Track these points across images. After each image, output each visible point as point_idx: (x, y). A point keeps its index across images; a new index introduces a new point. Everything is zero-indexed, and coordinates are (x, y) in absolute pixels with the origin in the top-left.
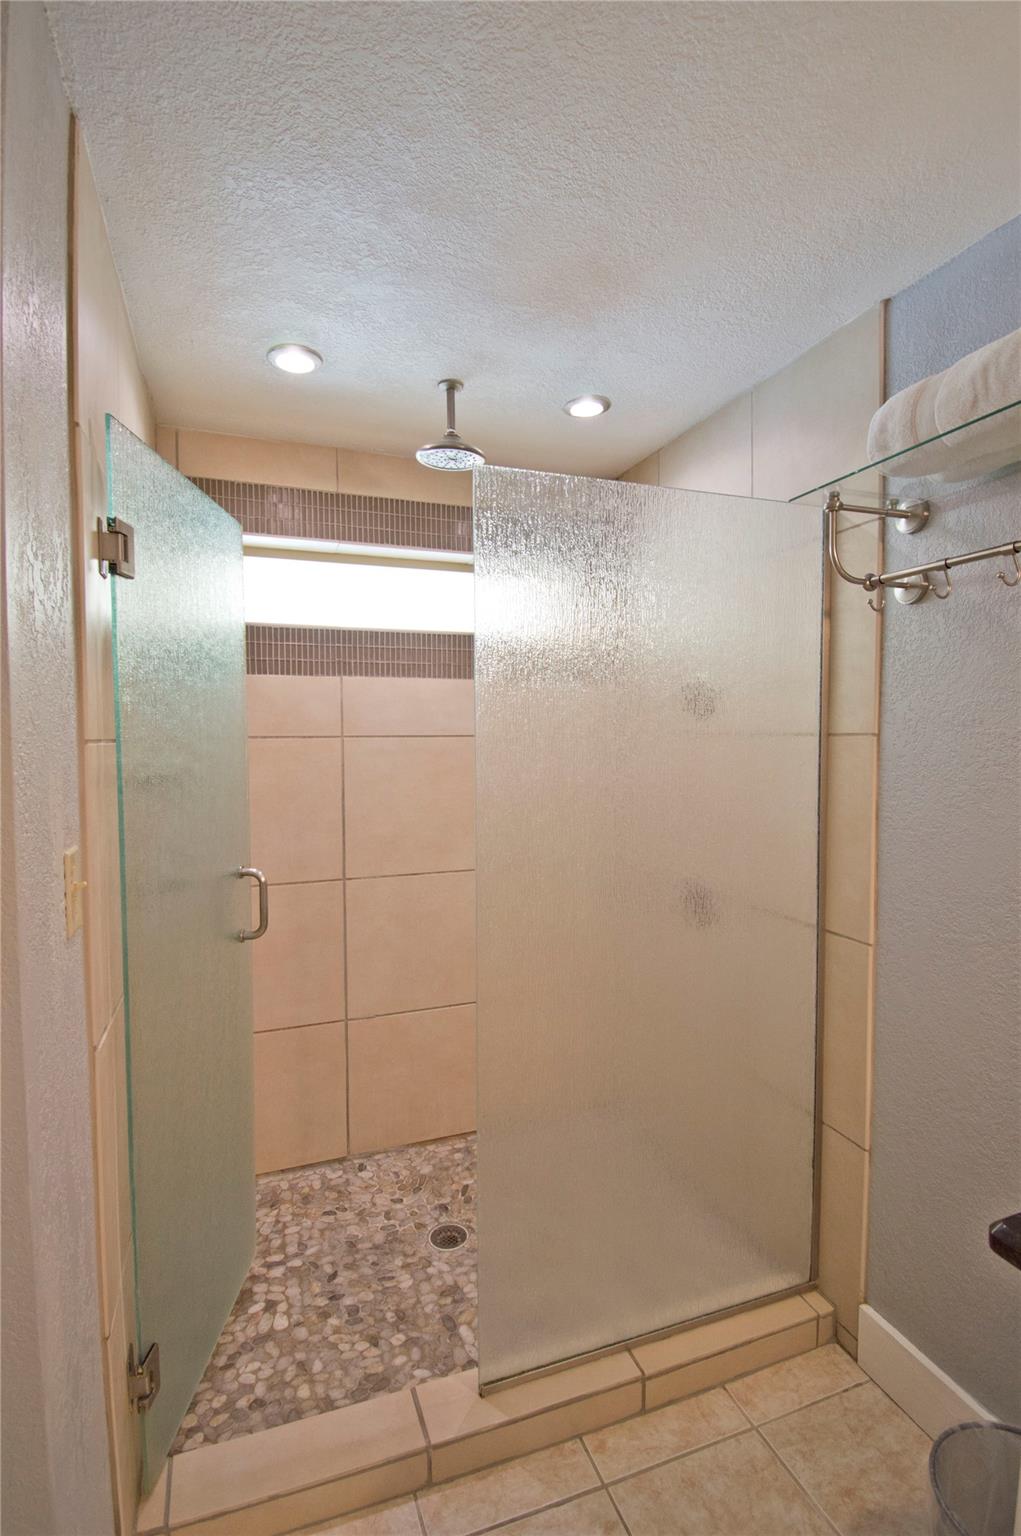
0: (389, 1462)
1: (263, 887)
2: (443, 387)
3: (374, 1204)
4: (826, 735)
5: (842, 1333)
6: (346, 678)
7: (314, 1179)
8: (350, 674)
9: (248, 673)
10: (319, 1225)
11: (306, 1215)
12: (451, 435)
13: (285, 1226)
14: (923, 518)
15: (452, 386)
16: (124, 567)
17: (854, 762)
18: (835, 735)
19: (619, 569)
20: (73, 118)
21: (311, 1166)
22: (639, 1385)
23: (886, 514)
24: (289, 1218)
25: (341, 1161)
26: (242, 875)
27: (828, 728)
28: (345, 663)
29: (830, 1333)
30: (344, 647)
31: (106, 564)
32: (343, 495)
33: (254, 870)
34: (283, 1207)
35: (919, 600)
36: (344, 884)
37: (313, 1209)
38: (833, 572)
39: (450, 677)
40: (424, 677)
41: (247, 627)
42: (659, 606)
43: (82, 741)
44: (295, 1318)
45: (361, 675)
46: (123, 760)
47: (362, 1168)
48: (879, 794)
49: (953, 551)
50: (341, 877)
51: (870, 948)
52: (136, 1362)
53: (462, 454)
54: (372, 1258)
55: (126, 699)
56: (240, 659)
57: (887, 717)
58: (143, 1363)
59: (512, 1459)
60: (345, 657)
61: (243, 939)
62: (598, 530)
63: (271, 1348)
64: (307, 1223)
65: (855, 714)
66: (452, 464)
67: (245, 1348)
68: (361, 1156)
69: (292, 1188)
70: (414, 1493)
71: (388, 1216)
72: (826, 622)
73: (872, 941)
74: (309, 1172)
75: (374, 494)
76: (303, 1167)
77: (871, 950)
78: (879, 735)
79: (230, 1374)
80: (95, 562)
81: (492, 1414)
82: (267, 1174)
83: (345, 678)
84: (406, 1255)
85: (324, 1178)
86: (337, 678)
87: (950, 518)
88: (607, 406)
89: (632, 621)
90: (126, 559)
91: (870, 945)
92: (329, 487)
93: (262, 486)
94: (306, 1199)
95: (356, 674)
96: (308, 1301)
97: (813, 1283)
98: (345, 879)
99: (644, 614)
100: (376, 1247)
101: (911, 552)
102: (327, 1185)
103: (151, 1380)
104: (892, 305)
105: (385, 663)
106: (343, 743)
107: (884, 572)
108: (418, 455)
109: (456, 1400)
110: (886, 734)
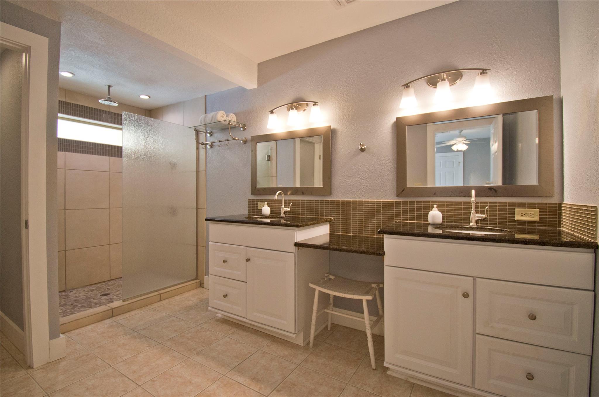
2: (107, 86)
4: (198, 171)
5: (202, 284)
8: (68, 152)
12: (109, 98)
14: (211, 134)
15: (109, 87)
17: (202, 175)
18: (199, 171)
19: (154, 135)
22: (159, 295)
23: (206, 133)
25: (64, 291)
28: (66, 148)
29: (200, 285)
30: (66, 144)
32: (67, 102)
35: (211, 148)
36: (65, 212)
38: (198, 142)
39: (100, 155)
40: (92, 154)
42: (163, 143)
45: (72, 152)
48: (206, 181)
49: (216, 140)
53: (112, 103)
54: (83, 301)
57: (207, 168)
60: (66, 147)
62: (150, 127)
65: (202, 167)
66: (109, 104)
72: (197, 150)
73: (205, 208)
77: (205, 210)
78: (206, 171)
83: (66, 152)
86: (64, 153)
87: (215, 135)
88: (150, 97)
89: (157, 145)
91: (205, 209)
92: (63, 100)
95: (70, 152)
97: (196, 278)
98: (65, 210)
99: (159, 144)
101: (210, 139)
104: (207, 97)
105: (80, 149)
106: (65, 171)
107: (206, 142)
108: (100, 101)
109: (117, 304)
110: (207, 171)
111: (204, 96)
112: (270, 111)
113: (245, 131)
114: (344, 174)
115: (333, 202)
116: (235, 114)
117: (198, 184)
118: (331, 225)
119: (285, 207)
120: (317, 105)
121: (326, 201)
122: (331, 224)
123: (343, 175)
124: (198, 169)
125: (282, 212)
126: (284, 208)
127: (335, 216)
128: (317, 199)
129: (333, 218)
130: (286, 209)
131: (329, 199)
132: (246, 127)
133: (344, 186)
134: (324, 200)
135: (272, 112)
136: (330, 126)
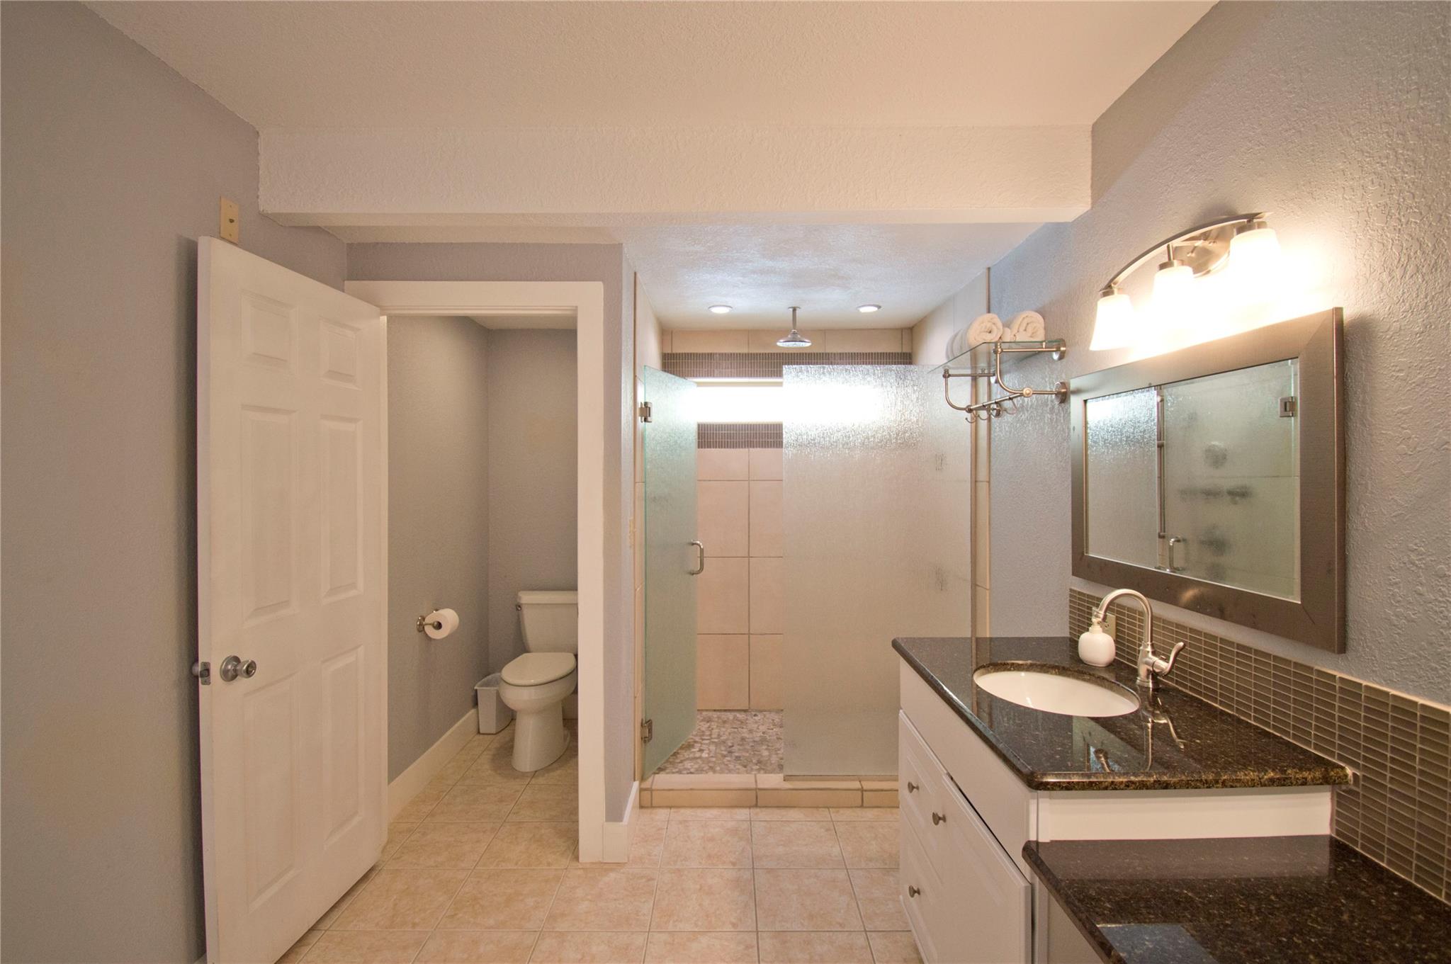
0: (739, 790)
1: (702, 550)
2: (791, 310)
3: (758, 729)
4: (975, 482)
6: (751, 449)
7: (730, 716)
8: (754, 447)
9: (699, 447)
10: (729, 731)
11: (724, 727)
12: (794, 333)
13: (712, 729)
15: (794, 310)
16: (649, 419)
17: (983, 493)
20: (635, 274)
21: (729, 711)
24: (715, 727)
25: (745, 711)
26: (693, 544)
27: (976, 478)
28: (751, 441)
30: (750, 433)
31: (643, 418)
32: (751, 354)
33: (698, 542)
34: (713, 723)
36: (749, 560)
37: (727, 725)
41: (699, 425)
43: (635, 483)
44: (711, 755)
45: (759, 447)
46: (647, 489)
47: (755, 715)
50: (747, 555)
51: (987, 591)
52: (644, 722)
53: (798, 343)
54: (751, 744)
55: (648, 467)
56: (695, 445)
57: (992, 474)
58: (647, 725)
59: (795, 807)
60: (751, 438)
61: (693, 574)
63: (699, 761)
64: (723, 729)
65: (983, 475)
67: (688, 759)
68: (756, 711)
69: (719, 718)
70: (750, 807)
71: (763, 733)
72: (973, 424)
73: (988, 587)
74: (728, 713)
75: (767, 352)
76: (725, 711)
78: (989, 482)
79: (680, 764)
80: (640, 418)
81: (788, 785)
82: (707, 710)
84: (768, 746)
85: (735, 716)
86: (747, 449)
88: (879, 307)
90: (649, 416)
92: (745, 351)
93: (711, 354)
94: (724, 722)
95: (756, 447)
96: (718, 751)
98: (749, 557)
100: (754, 741)
102: (735, 718)
103: (649, 732)
104: (992, 271)
105: (772, 440)
106: (749, 484)
107: (976, 404)
108: (778, 344)
109: (773, 780)
110: (991, 482)
111: (986, 271)
112: (1101, 290)
113: (1063, 360)
114: (1413, 557)
115: (1351, 690)
116: (1042, 312)
117: (976, 516)
118: (1341, 802)
119: (1154, 653)
120: (1260, 225)
121: (1320, 673)
122: (1339, 795)
123: (1406, 559)
124: (976, 474)
125: (1143, 670)
126: (1150, 655)
127: (1361, 762)
128: (1281, 655)
129: (1349, 771)
130: (1155, 659)
131: (1337, 668)
132: (1065, 346)
133: (1413, 621)
134: (1312, 665)
135: (1108, 290)
136: (1338, 311)
